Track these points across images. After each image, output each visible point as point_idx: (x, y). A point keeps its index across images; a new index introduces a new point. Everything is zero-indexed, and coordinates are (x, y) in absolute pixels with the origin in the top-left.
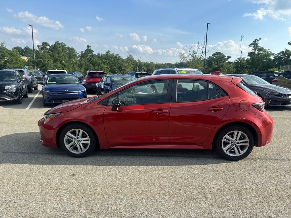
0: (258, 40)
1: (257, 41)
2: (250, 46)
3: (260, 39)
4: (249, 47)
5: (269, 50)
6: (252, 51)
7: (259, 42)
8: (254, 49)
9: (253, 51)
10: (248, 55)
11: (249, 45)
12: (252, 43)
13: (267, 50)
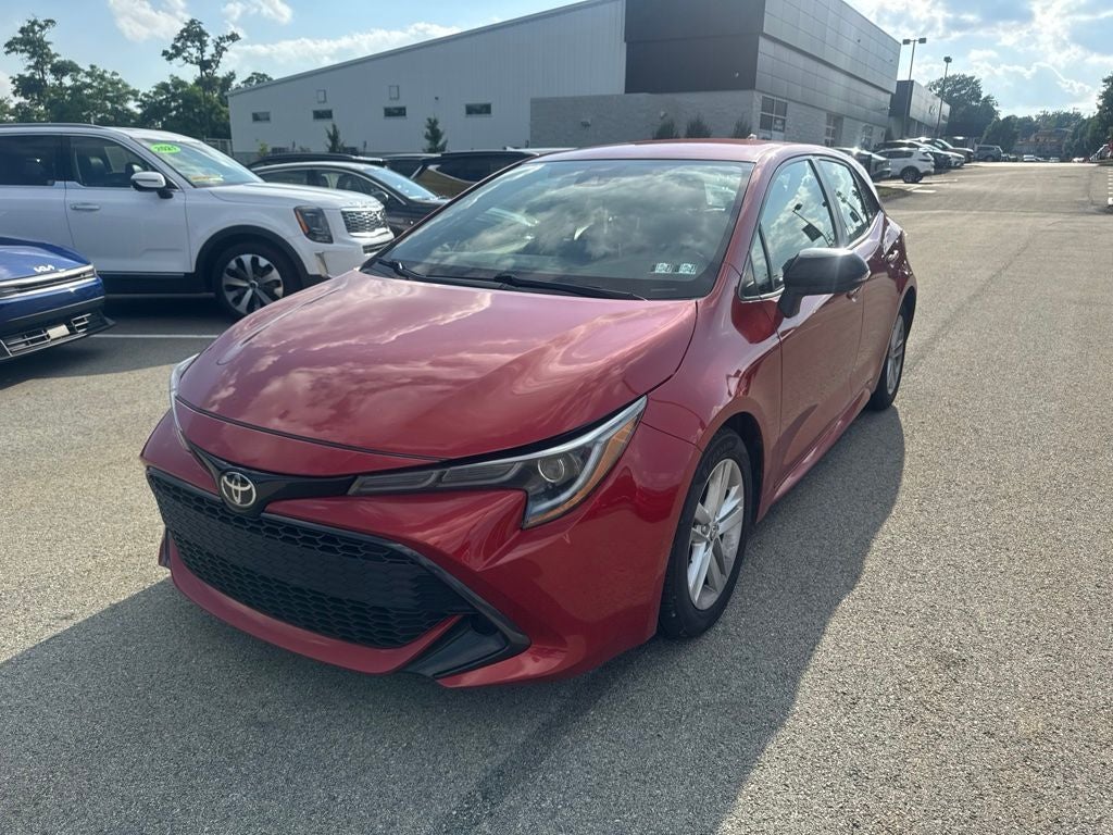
0: (42, 28)
1: (37, 28)
2: (11, 46)
3: (49, 21)
4: (7, 53)
5: (114, 74)
6: (27, 74)
7: (48, 35)
8: (32, 63)
9: (33, 74)
10: (14, 87)
11: (8, 45)
12: (20, 35)
13: (107, 75)
